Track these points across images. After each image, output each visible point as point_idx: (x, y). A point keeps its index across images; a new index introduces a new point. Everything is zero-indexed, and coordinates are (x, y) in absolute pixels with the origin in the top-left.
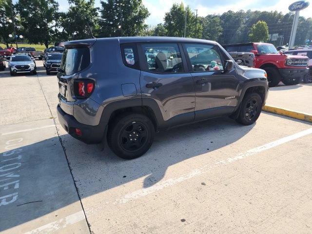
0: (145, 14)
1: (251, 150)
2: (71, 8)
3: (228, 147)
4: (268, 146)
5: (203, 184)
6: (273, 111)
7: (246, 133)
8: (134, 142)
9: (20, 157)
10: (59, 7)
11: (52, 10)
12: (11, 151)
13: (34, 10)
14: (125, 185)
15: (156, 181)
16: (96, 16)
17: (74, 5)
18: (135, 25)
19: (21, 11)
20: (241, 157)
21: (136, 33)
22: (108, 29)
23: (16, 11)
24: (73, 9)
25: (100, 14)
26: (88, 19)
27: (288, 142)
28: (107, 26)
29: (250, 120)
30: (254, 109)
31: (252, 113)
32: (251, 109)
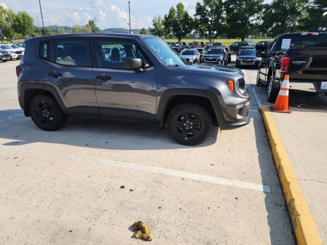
11: (257, 3)
19: (227, 8)
29: (186, 139)
30: (194, 126)
31: (190, 130)
32: (189, 124)
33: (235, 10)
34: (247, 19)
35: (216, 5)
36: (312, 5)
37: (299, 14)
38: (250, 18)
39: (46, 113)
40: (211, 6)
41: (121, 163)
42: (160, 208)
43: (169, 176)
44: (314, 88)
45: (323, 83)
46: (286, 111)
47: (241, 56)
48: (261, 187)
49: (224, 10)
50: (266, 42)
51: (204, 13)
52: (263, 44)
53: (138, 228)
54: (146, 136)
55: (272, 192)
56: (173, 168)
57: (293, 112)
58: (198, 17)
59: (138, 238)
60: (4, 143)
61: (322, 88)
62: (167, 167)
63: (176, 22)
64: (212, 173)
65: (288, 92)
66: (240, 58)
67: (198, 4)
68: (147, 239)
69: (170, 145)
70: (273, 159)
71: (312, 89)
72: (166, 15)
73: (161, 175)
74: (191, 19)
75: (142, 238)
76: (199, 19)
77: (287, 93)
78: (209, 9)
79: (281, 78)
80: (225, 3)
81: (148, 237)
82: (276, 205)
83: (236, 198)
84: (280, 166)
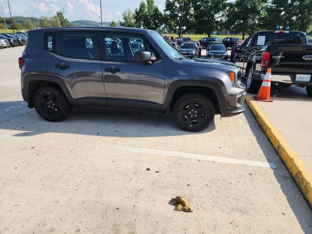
5: (33, 148)
16: (266, 2)
19: (195, 5)
26: (255, 7)
29: (191, 126)
30: (198, 114)
31: (194, 118)
32: (193, 113)
33: (202, 8)
34: (213, 16)
35: (184, 1)
36: (270, 4)
37: (258, 13)
38: (215, 15)
39: (51, 104)
40: (179, 3)
41: (138, 149)
42: (188, 185)
43: (186, 159)
44: (290, 80)
45: (298, 76)
46: (268, 100)
47: (211, 51)
48: (267, 165)
49: (192, 7)
50: (231, 38)
51: (173, 9)
52: (229, 40)
53: (177, 202)
54: (151, 125)
55: (277, 168)
56: (186, 151)
57: (274, 101)
58: (168, 13)
59: (180, 211)
60: (14, 134)
61: (297, 80)
62: (181, 151)
63: (146, 16)
64: (222, 154)
65: (270, 83)
66: (211, 52)
68: (189, 211)
69: (176, 132)
70: (270, 141)
71: (289, 81)
72: (136, 10)
73: (178, 158)
74: (161, 14)
75: (185, 210)
76: (169, 14)
77: (269, 85)
78: (178, 6)
79: (261, 72)
81: (190, 209)
82: (284, 177)
83: (251, 174)
84: (279, 146)
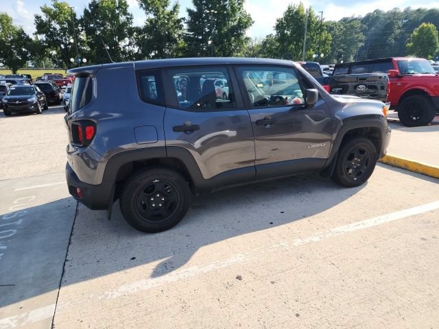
0: (246, 23)
1: (338, 229)
2: (148, 20)
3: (305, 221)
4: (370, 223)
5: (239, 278)
6: (403, 166)
7: (343, 199)
8: (157, 208)
9: (19, 222)
10: (133, 20)
11: (124, 24)
12: (14, 213)
13: (103, 25)
14: (128, 271)
15: (173, 268)
16: (181, 29)
17: (152, 16)
18: (233, 38)
19: (86, 27)
20: (316, 239)
21: (234, 50)
22: (196, 45)
23: (80, 28)
24: (151, 21)
25: (185, 26)
26: (170, 34)
27: (407, 218)
28: (194, 43)
29: (355, 179)
31: (357, 168)
32: (357, 162)
33: (98, 32)
34: (116, 44)
35: (68, 21)
36: (186, 32)
37: (175, 41)
38: (120, 43)
40: (60, 23)
49: (82, 30)
51: (51, 32)
58: (42, 37)
67: (38, 17)
76: (44, 39)
78: (58, 27)
80: (82, 20)
